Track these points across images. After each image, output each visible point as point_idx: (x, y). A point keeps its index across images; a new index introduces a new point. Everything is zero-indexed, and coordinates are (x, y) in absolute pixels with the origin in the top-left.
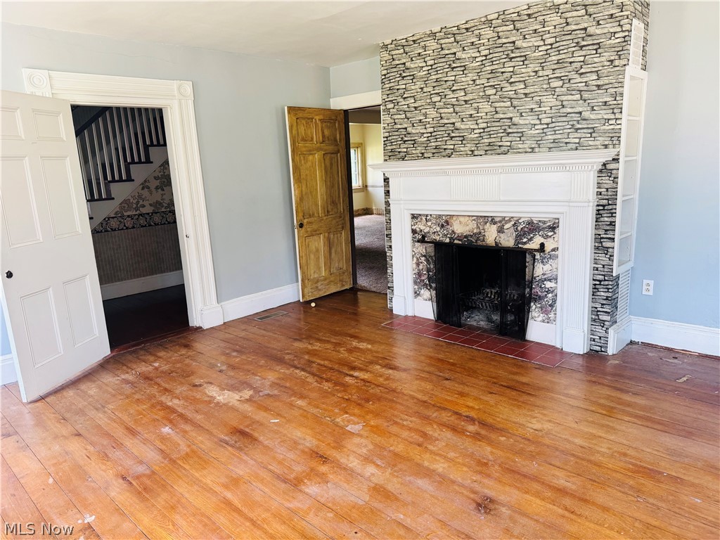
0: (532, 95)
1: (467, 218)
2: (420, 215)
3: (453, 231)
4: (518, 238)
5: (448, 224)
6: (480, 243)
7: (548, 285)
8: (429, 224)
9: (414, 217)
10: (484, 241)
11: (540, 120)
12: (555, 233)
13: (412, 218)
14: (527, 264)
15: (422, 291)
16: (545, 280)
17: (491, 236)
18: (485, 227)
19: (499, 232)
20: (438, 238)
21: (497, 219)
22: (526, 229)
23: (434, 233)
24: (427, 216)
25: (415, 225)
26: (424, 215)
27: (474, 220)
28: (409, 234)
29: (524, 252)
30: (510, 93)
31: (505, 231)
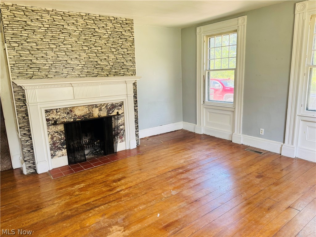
0: (105, 53)
1: (83, 107)
2: (52, 110)
3: (75, 115)
4: (108, 112)
5: (72, 112)
6: (91, 117)
7: (121, 127)
8: (59, 113)
9: (47, 111)
10: (93, 116)
11: (109, 63)
12: (122, 107)
13: (45, 112)
14: (113, 122)
15: (57, 153)
16: (120, 126)
17: (96, 113)
18: (93, 110)
19: (99, 111)
20: (66, 120)
21: (98, 105)
22: (111, 108)
23: (63, 118)
24: (57, 109)
25: (48, 116)
26: (55, 109)
27: (87, 107)
28: (45, 122)
29: (111, 117)
30: (95, 50)
31: (102, 110)
